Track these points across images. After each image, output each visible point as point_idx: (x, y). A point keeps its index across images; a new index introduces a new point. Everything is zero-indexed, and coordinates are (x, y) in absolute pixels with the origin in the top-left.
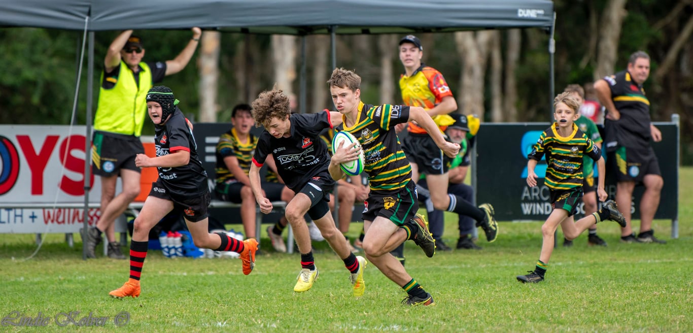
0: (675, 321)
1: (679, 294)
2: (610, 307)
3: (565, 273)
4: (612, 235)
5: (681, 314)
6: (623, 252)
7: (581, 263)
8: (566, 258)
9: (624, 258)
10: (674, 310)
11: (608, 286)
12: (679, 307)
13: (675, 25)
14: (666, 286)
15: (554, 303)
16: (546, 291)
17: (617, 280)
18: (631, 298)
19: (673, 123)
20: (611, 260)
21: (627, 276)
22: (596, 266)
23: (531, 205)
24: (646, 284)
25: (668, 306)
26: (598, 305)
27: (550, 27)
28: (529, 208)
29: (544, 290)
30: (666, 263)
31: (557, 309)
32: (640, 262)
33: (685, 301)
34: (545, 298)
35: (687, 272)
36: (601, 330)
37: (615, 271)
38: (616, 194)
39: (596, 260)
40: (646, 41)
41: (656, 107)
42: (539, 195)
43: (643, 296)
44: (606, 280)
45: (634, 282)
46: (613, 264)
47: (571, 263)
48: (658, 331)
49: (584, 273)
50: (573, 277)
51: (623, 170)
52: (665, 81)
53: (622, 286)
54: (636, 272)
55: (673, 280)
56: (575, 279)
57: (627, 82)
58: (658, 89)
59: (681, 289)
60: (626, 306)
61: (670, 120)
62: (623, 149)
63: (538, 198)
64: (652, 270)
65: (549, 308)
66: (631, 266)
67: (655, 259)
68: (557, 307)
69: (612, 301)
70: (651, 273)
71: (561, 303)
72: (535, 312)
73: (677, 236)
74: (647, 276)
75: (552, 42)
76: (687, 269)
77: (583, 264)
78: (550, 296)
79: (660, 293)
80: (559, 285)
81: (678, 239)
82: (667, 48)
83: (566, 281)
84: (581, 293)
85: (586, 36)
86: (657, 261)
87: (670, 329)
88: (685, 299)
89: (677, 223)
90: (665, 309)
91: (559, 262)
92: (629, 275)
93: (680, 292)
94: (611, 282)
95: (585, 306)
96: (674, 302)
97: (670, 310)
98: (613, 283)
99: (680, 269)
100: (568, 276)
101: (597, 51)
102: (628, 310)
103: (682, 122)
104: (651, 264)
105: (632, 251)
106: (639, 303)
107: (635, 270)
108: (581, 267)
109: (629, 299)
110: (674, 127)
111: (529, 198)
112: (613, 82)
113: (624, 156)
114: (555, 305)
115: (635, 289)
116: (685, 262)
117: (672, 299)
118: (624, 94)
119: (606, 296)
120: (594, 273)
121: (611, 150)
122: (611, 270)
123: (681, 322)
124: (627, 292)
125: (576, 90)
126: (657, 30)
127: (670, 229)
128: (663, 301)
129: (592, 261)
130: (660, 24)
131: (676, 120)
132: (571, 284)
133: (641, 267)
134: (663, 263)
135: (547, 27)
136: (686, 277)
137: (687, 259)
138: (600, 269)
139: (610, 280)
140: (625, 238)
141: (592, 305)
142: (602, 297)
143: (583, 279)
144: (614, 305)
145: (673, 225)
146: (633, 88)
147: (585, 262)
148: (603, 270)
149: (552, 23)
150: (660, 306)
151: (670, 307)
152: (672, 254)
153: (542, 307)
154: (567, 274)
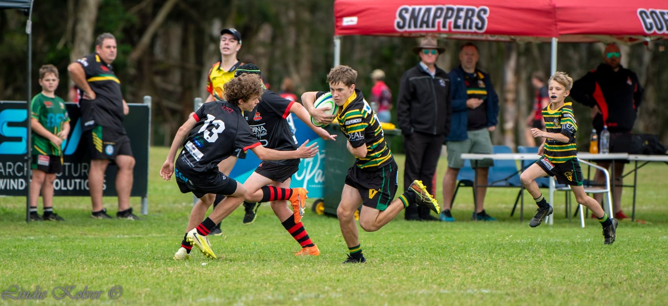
0: (140, 294)
1: (145, 268)
2: (78, 280)
3: (36, 247)
4: (83, 211)
5: (147, 287)
6: (94, 227)
7: (53, 237)
8: (38, 232)
9: (94, 233)
10: (140, 284)
11: (78, 259)
12: (145, 280)
13: (149, 10)
14: (133, 261)
15: (25, 275)
16: (17, 263)
17: (86, 254)
18: (99, 271)
19: (145, 104)
20: (81, 234)
21: (96, 250)
22: (67, 240)
23: (5, 180)
24: (114, 258)
25: (135, 279)
26: (68, 278)
27: (28, 9)
28: (3, 183)
29: (15, 262)
30: (135, 238)
31: (27, 281)
32: (109, 237)
33: (151, 275)
34: (16, 270)
35: (154, 247)
36: (68, 302)
37: (85, 246)
38: (88, 172)
39: (67, 234)
40: (121, 25)
41: (129, 88)
42: (13, 171)
43: (111, 269)
44: (76, 254)
45: (103, 256)
46: (83, 239)
47: (42, 237)
48: (124, 303)
49: (55, 247)
50: (44, 251)
51: (99, 148)
52: (139, 64)
53: (92, 260)
54: (105, 247)
55: (140, 255)
56: (45, 253)
57: (98, 63)
58: (132, 71)
59: (148, 264)
60: (95, 279)
61: (142, 101)
62: (100, 128)
63: (12, 174)
64: (121, 245)
65: (19, 280)
66: (101, 241)
67: (124, 235)
68: (27, 280)
69: (81, 274)
70: (120, 248)
71: (31, 276)
72: (5, 284)
73: (146, 213)
74: (116, 251)
75: (29, 23)
76: (154, 244)
77: (54, 238)
78: (21, 269)
79: (128, 267)
80: (30, 258)
81: (146, 216)
82: (141, 32)
83: (37, 255)
84: (52, 267)
85: (64, 18)
86: (126, 236)
87: (136, 302)
88: (152, 273)
89: (146, 200)
90: (131, 283)
91: (31, 236)
92: (98, 249)
93: (147, 266)
94: (81, 255)
95: (55, 278)
96: (140, 276)
97: (137, 284)
98: (82, 257)
99: (147, 244)
100: (39, 250)
101: (74, 34)
102: (96, 283)
103: (153, 102)
104: (120, 239)
105: (102, 226)
106: (106, 277)
107: (105, 245)
108: (52, 241)
109: (97, 272)
110: (146, 107)
111: (4, 174)
112: (86, 64)
113: (100, 135)
114: (25, 278)
115: (103, 263)
116: (153, 237)
117: (139, 273)
118: (96, 75)
119: (76, 270)
120: (64, 247)
121: (88, 129)
122: (81, 244)
123: (146, 295)
124: (96, 265)
125: (52, 71)
126: (132, 15)
127: (139, 205)
128: (129, 275)
129: (63, 236)
130: (135, 9)
131: (148, 101)
132: (42, 258)
133: (111, 242)
134: (131, 238)
135: (25, 8)
136: (153, 252)
137: (154, 235)
138: (71, 243)
139: (80, 254)
140: (96, 214)
141: (61, 277)
142: (70, 270)
143: (53, 252)
144: (83, 278)
145: (143, 202)
146: (104, 68)
147: (56, 237)
148: (73, 244)
149: (30, 5)
150: (127, 280)
151: (137, 281)
152: (141, 230)
153: (12, 279)
154: (38, 248)
